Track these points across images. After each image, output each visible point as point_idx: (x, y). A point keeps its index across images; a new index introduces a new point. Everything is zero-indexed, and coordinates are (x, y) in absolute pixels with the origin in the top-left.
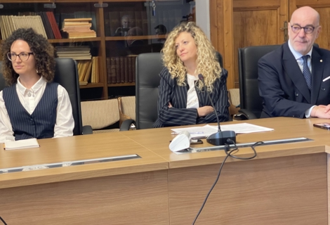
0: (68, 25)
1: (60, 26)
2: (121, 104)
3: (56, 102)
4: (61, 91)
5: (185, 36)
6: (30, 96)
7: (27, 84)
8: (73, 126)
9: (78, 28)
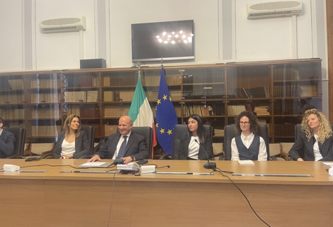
0: (257, 109)
1: (253, 110)
2: (281, 146)
3: (259, 144)
4: (261, 139)
5: (313, 116)
6: (248, 141)
7: (246, 135)
8: (266, 156)
9: (261, 111)
